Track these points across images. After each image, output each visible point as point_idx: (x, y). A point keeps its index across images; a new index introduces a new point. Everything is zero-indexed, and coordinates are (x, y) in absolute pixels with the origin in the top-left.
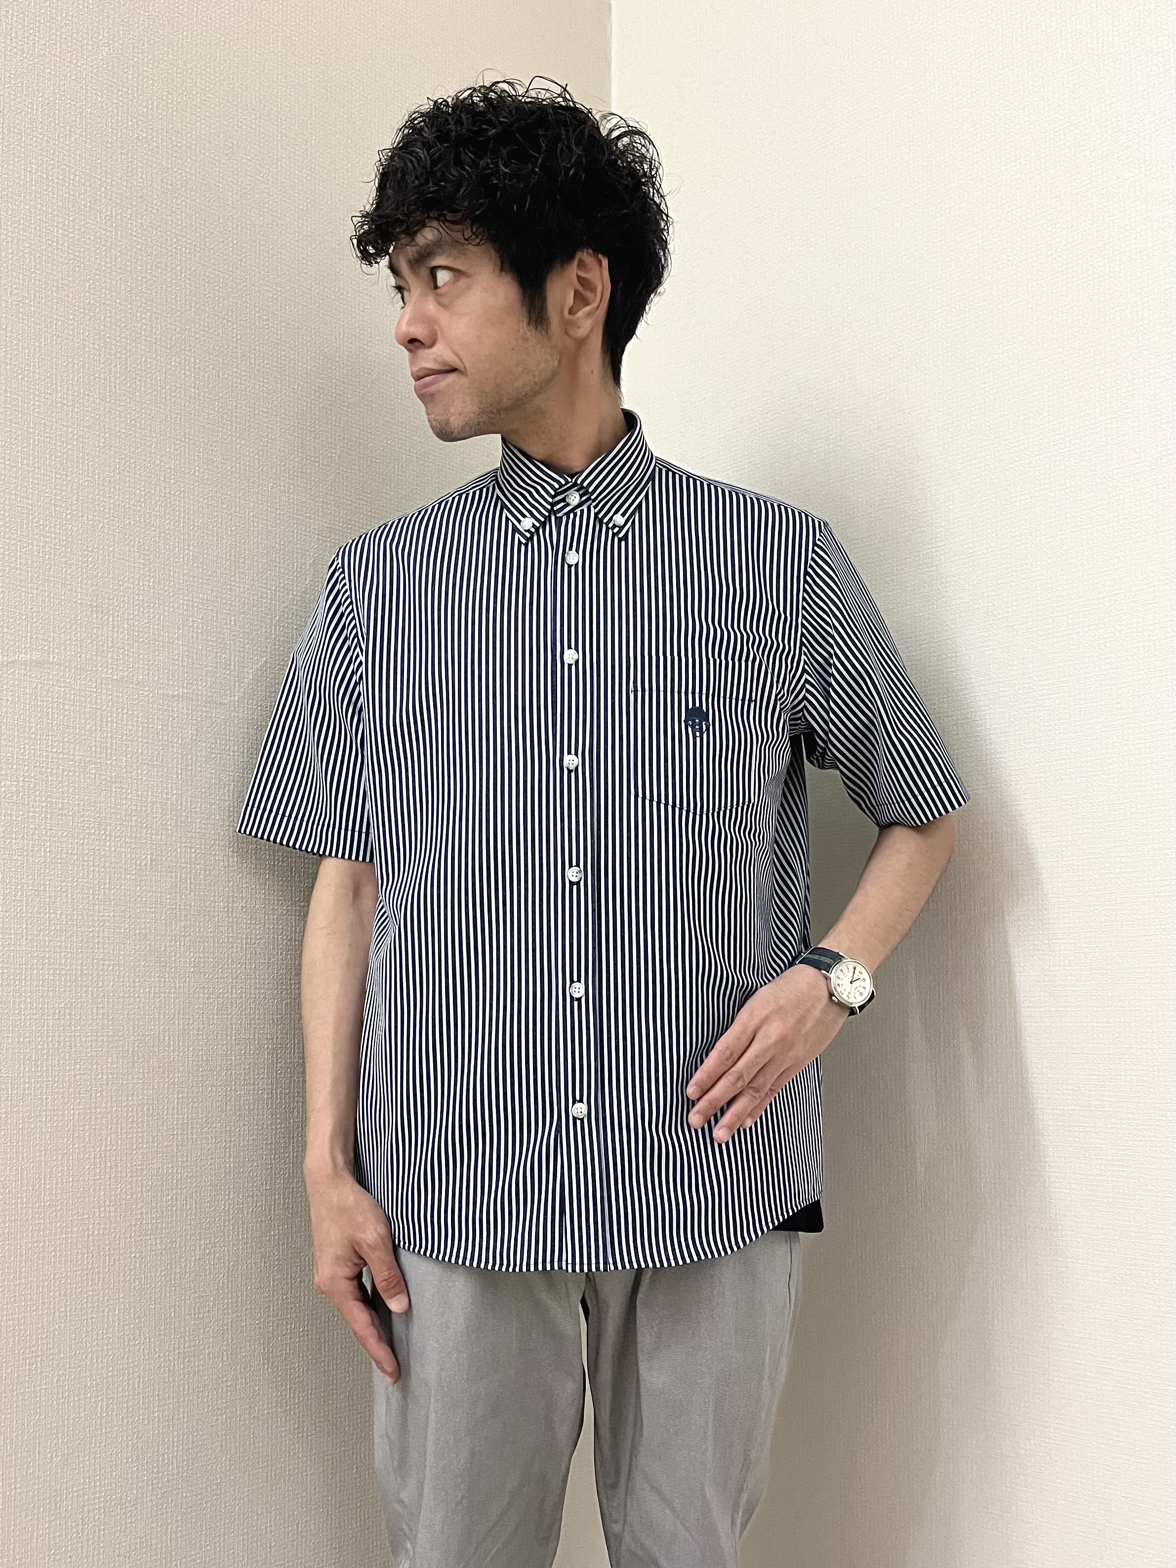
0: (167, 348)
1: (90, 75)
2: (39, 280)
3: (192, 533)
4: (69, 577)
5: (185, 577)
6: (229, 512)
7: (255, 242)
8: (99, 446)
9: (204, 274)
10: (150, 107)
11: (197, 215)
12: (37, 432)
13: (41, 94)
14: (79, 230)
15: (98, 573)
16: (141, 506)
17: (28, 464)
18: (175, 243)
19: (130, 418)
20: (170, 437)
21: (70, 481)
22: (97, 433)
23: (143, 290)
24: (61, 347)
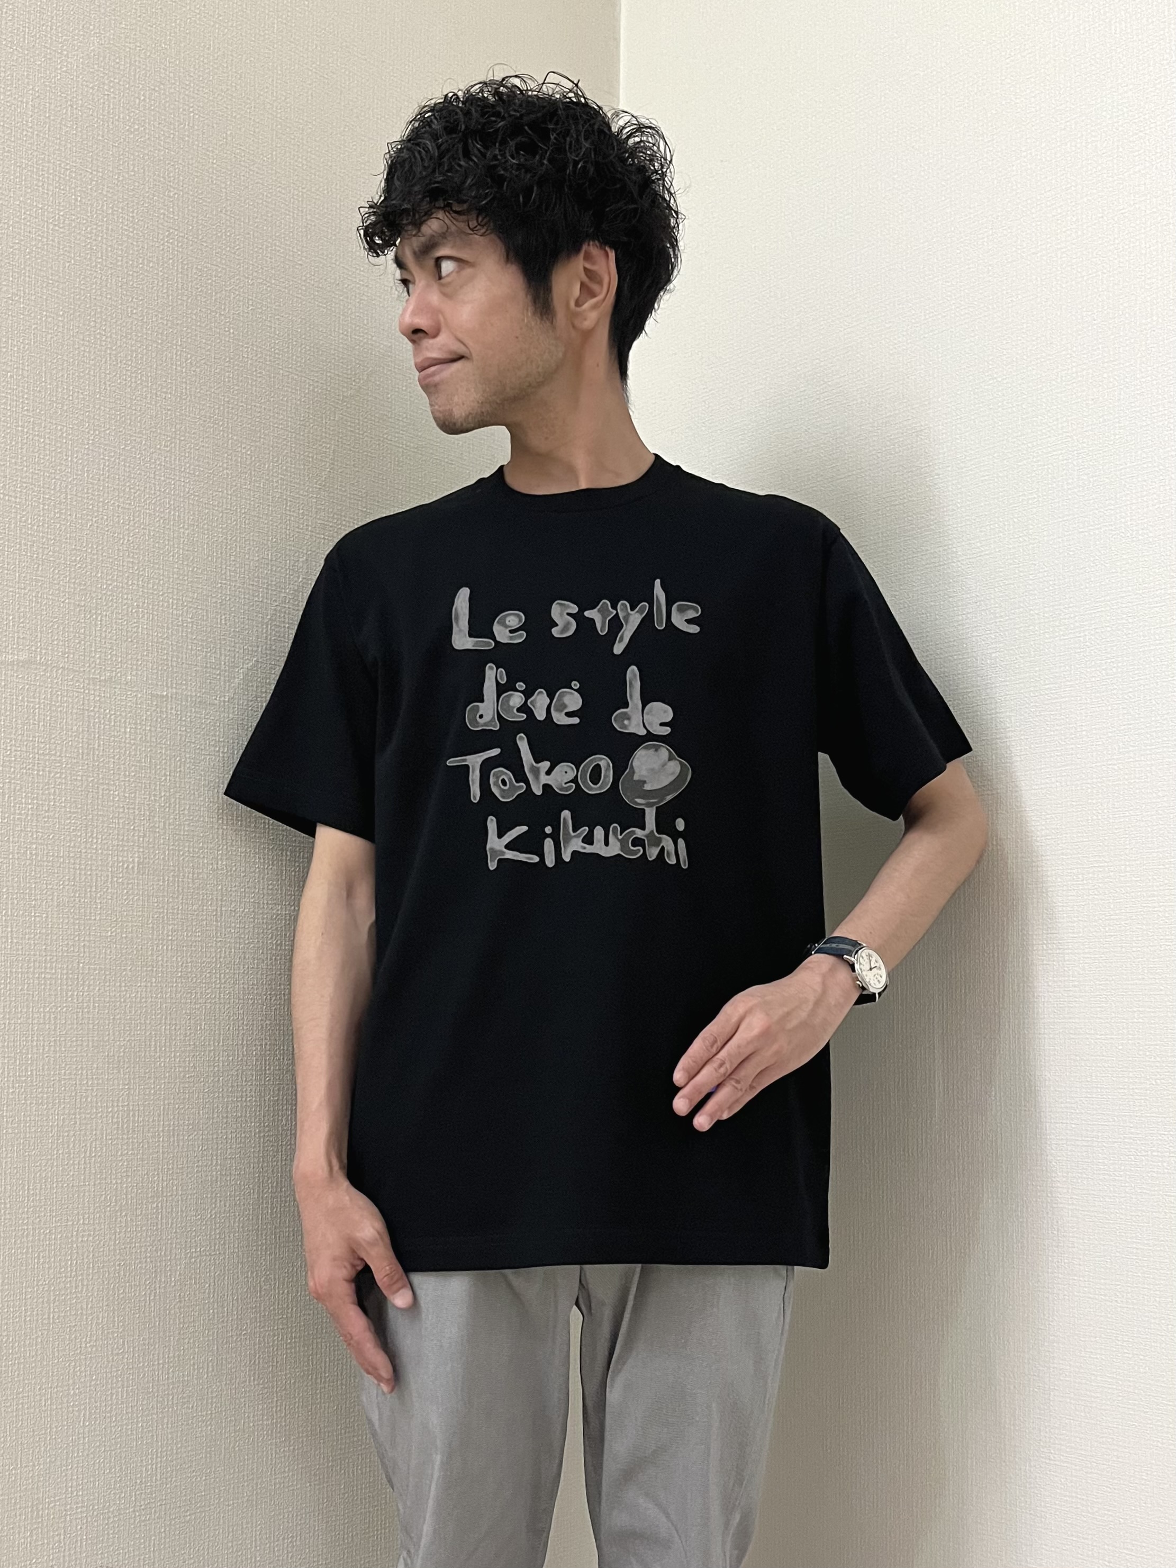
0: (158, 344)
1: (81, 66)
2: (29, 277)
3: (182, 530)
4: (57, 576)
5: (175, 576)
6: (220, 509)
7: (249, 234)
8: (88, 444)
9: (196, 268)
10: (142, 98)
11: (190, 208)
12: (25, 430)
13: (31, 87)
14: (70, 225)
15: (86, 572)
16: (130, 504)
17: (16, 463)
18: (167, 237)
19: (120, 414)
20: (160, 434)
21: (59, 479)
22: (87, 430)
23: (135, 285)
24: (51, 344)
